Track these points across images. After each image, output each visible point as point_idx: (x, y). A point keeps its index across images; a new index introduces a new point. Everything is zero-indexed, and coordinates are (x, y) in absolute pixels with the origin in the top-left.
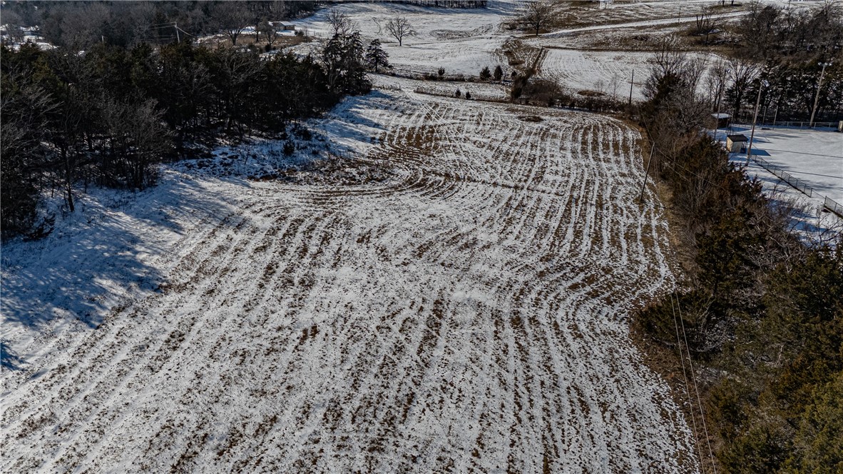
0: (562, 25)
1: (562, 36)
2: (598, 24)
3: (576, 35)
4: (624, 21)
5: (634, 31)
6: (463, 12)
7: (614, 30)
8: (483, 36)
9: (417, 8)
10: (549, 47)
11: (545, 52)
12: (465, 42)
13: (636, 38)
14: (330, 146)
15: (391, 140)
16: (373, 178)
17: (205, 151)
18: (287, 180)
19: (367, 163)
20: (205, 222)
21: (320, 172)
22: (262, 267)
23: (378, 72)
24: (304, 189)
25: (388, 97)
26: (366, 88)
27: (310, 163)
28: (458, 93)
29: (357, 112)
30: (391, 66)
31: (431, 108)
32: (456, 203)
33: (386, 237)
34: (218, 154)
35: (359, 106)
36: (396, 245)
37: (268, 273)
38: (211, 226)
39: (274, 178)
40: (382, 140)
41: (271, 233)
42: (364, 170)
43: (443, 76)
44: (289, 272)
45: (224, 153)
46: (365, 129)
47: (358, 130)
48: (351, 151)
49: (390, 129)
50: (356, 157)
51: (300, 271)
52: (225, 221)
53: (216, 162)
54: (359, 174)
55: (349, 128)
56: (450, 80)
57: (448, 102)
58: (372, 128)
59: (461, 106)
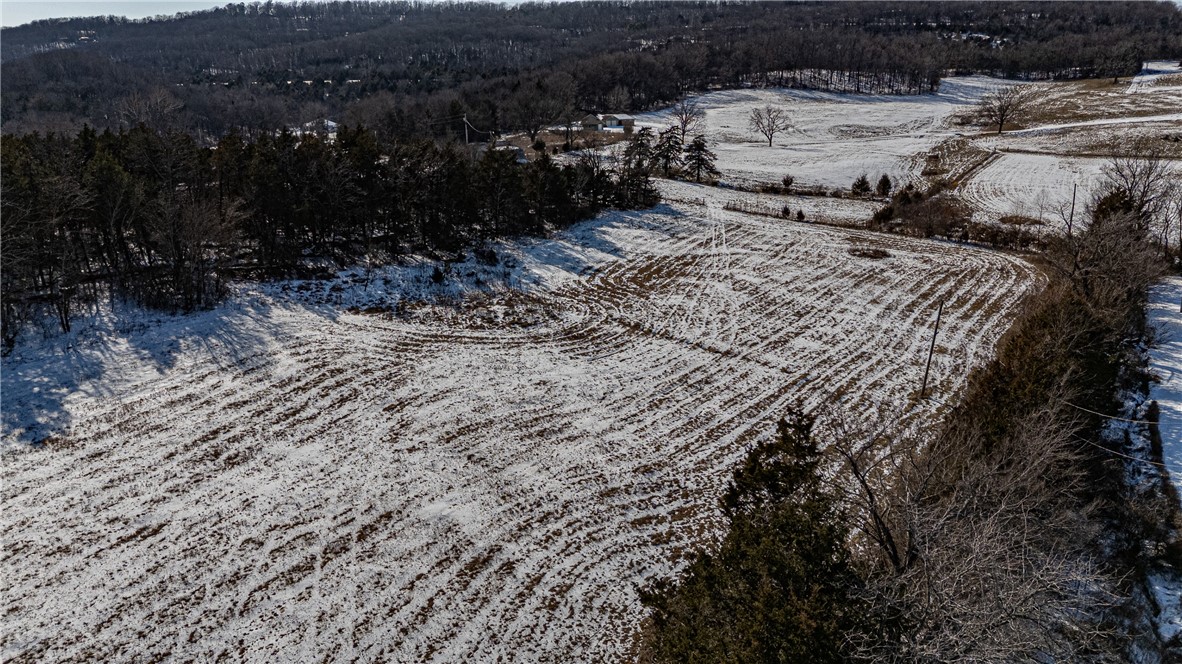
0: (1050, 117)
1: (1040, 134)
2: (1112, 116)
3: (1064, 132)
4: (1157, 112)
5: (1167, 128)
6: (895, 100)
7: (1135, 126)
8: (910, 134)
9: (826, 95)
10: (1008, 151)
11: (997, 157)
12: (873, 143)
13: (1167, 138)
14: (514, 276)
15: (612, 272)
16: (519, 322)
17: (331, 271)
18: (398, 315)
19: (539, 301)
20: (214, 360)
21: (458, 308)
22: (207, 429)
23: (699, 181)
24: (405, 329)
25: (676, 215)
26: (650, 201)
27: (461, 295)
28: (786, 211)
29: (604, 233)
30: (718, 173)
31: (723, 231)
32: (601, 368)
33: (432, 407)
34: (343, 276)
35: (615, 224)
36: (434, 420)
37: (205, 439)
38: (214, 367)
39: (383, 311)
40: (599, 271)
41: (283, 384)
42: (520, 309)
43: (790, 187)
44: (235, 439)
45: (353, 275)
46: (593, 254)
47: (579, 256)
48: (537, 282)
49: (630, 257)
50: (535, 291)
51: (249, 441)
52: (241, 362)
53: (328, 286)
54: (506, 314)
55: (569, 252)
56: (801, 194)
57: (762, 224)
58: (604, 254)
59: (777, 230)
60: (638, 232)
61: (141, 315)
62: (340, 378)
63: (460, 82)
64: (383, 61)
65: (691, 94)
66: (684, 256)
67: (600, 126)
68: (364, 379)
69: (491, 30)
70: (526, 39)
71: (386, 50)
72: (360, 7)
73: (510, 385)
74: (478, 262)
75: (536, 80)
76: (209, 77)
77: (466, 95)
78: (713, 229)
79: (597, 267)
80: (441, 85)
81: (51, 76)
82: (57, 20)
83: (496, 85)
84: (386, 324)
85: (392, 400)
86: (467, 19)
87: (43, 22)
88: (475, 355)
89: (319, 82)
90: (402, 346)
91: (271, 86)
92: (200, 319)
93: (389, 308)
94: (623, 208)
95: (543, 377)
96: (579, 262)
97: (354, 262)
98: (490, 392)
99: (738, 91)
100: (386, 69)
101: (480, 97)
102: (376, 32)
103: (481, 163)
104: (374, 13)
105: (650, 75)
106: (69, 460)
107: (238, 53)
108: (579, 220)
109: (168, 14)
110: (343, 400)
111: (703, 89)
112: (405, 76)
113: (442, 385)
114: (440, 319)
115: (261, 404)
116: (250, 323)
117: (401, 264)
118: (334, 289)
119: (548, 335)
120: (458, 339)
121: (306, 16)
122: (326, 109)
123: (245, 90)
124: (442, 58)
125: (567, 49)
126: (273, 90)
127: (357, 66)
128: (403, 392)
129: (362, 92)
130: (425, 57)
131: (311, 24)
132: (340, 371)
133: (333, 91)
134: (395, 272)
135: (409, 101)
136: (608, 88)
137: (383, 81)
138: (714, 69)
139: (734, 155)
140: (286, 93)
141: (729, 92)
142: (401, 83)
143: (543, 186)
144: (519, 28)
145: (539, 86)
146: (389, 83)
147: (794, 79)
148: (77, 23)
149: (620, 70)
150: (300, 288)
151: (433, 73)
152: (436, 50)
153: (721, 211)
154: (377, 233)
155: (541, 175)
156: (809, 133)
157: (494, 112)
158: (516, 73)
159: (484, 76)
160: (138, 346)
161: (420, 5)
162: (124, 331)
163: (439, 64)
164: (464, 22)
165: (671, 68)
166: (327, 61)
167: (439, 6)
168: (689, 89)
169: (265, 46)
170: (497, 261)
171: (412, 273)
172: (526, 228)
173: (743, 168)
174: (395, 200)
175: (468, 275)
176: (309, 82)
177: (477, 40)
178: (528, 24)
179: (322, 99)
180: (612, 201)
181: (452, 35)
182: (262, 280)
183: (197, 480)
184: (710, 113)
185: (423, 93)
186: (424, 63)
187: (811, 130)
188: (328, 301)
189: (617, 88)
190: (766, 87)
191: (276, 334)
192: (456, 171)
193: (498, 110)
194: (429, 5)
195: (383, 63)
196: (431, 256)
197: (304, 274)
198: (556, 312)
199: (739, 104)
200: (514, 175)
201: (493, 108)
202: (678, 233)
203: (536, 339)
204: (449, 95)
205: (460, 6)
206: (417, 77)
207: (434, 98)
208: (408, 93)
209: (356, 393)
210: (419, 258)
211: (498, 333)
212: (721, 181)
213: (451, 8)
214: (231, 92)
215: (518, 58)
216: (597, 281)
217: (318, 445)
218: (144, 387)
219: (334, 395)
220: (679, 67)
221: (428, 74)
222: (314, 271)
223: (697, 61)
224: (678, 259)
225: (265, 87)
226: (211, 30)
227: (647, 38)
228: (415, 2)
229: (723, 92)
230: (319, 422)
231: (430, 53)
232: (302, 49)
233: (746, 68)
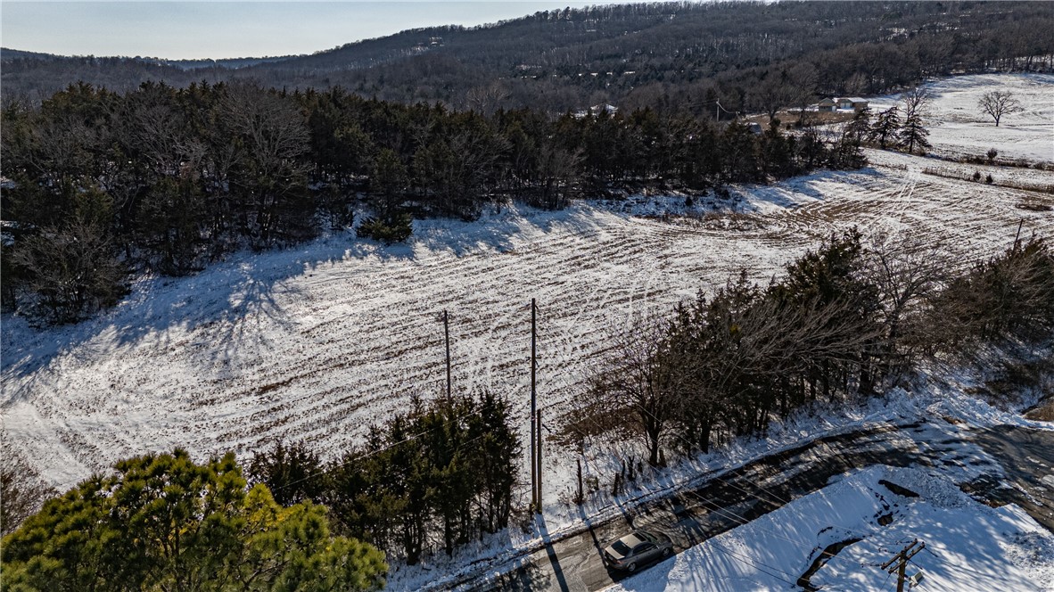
14: (739, 205)
15: (810, 207)
16: (738, 228)
17: (623, 196)
18: (664, 220)
19: (754, 219)
20: (569, 231)
21: (700, 220)
22: (572, 256)
23: (911, 152)
24: (667, 227)
25: (877, 175)
26: (859, 164)
27: (703, 214)
28: (977, 176)
29: (813, 184)
30: (929, 146)
31: (912, 188)
32: (787, 252)
33: (682, 259)
34: (631, 199)
35: (823, 179)
36: (683, 264)
37: (573, 259)
38: (570, 234)
39: (655, 218)
40: (801, 206)
41: (604, 243)
42: (740, 222)
43: (995, 159)
44: (586, 260)
45: (637, 199)
46: (800, 197)
47: (789, 197)
48: (755, 210)
49: (829, 200)
50: (752, 214)
51: (593, 261)
52: (583, 233)
53: (623, 204)
54: (731, 224)
55: (782, 194)
56: (1003, 165)
57: (952, 184)
58: (809, 197)
59: (960, 189)
60: (841, 185)
61: (530, 210)
62: (633, 243)
63: (717, 71)
64: (654, 55)
65: (932, 79)
66: (872, 201)
67: (834, 108)
68: (646, 245)
69: (750, 25)
70: (780, 32)
71: (657, 46)
72: (639, 9)
73: (727, 254)
74: (716, 197)
75: (782, 70)
76: (521, 71)
77: (721, 83)
78: (904, 186)
79: (800, 204)
80: (700, 74)
81: (425, 74)
82: (417, 29)
83: (748, 74)
84: (656, 224)
85: (661, 254)
86: (729, 16)
87: (407, 31)
88: (710, 241)
89: (603, 74)
90: (666, 234)
91: (567, 78)
92: (558, 213)
93: (658, 217)
94: (832, 168)
95: (748, 253)
96: (788, 200)
97: (636, 193)
98: (716, 256)
99: (980, 76)
100: (656, 62)
101: (733, 85)
102: (649, 31)
103: (726, 132)
104: (649, 13)
105: (891, 63)
106: (519, 259)
107: (541, 52)
108: (795, 175)
109: (492, 23)
110: (635, 252)
111: (945, 74)
112: (672, 68)
113: (688, 251)
114: (689, 224)
115: (596, 250)
116: (584, 218)
117: (666, 195)
118: (626, 205)
119: (756, 236)
120: (700, 234)
121: (594, 18)
122: (607, 96)
123: (549, 82)
124: (704, 51)
125: (819, 39)
126: (568, 82)
127: (632, 61)
128: (667, 252)
129: (636, 82)
130: (690, 50)
131: (598, 26)
132: (633, 241)
133: (613, 81)
134: (662, 199)
135: (674, 88)
136: (849, 75)
137: (653, 72)
138: (958, 56)
139: (953, 133)
140: (578, 84)
141: (972, 77)
142: (668, 74)
143: (770, 148)
144: (775, 22)
145: (784, 75)
146: (657, 74)
147: (1044, 64)
148: (429, 31)
149: (862, 59)
150: (607, 203)
151: (695, 64)
152: (699, 44)
153: (919, 174)
154: (651, 177)
155: (769, 141)
156: (1045, 115)
157: (742, 96)
158: (767, 63)
159: (738, 67)
160: (533, 223)
161: (689, 5)
162: (524, 216)
163: (700, 57)
164: (726, 19)
165: (913, 56)
166: (609, 57)
167: (705, 5)
168: (930, 74)
169: (562, 45)
170: (729, 197)
171: (672, 200)
172: (754, 178)
173: (956, 143)
174: (666, 155)
175: (709, 203)
176: (595, 74)
177: (735, 35)
178: (784, 18)
179: (605, 88)
180: (826, 164)
181: (716, 32)
182: (586, 199)
183: (574, 271)
184: (948, 96)
185: (685, 81)
186: (688, 56)
187: (1048, 113)
188: (623, 211)
189: (855, 75)
190: (1012, 72)
191: (597, 223)
192: (708, 138)
193: (746, 95)
194: (696, 4)
195: (654, 57)
196: (684, 192)
197: (608, 196)
198: (764, 225)
199: (978, 88)
200: (749, 140)
201: (742, 94)
202: (873, 187)
203: (748, 237)
204: (707, 84)
205: (724, 4)
206: (682, 68)
207: (694, 86)
208: (673, 82)
209: (642, 250)
210: (677, 193)
211: (724, 233)
212: (932, 153)
213: (716, 7)
214: (539, 83)
215: (771, 49)
216: (799, 211)
217: (625, 266)
218: (540, 238)
219: (631, 250)
220: (921, 55)
221: (691, 65)
222: (614, 196)
223: (941, 49)
224: (865, 203)
225: (562, 79)
226: (523, 34)
227: (899, 26)
228: (685, 2)
229: (965, 77)
230: (625, 259)
231: (694, 47)
232: (591, 48)
233: (993, 54)
